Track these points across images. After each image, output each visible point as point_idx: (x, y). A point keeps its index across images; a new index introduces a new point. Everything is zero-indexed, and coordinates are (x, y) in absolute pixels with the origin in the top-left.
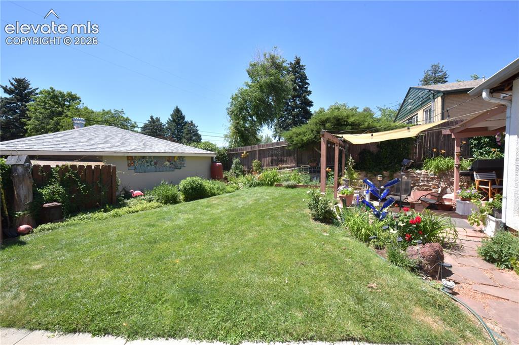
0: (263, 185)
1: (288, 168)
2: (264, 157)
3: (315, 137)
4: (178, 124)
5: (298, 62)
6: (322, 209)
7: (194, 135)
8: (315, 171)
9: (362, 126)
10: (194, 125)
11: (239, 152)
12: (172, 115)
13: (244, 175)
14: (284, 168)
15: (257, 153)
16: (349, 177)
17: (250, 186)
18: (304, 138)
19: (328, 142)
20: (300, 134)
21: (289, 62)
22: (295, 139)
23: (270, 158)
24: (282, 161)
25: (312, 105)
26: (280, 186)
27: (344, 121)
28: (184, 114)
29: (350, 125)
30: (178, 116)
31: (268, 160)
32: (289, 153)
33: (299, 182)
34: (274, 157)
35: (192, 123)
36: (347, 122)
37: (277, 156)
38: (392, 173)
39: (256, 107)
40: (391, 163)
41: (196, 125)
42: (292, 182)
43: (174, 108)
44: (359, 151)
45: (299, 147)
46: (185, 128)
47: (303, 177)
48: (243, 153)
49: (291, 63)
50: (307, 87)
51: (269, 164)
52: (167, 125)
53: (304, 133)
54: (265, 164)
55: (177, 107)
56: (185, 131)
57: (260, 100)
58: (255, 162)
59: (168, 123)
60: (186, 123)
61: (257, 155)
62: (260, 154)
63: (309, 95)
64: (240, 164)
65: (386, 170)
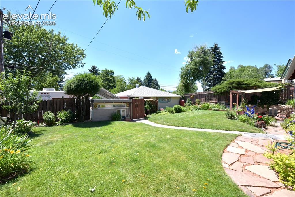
0: (202, 109)
1: (214, 103)
2: (202, 97)
3: (228, 90)
4: (149, 80)
5: (216, 46)
6: (230, 115)
7: (157, 86)
8: (227, 104)
9: (251, 85)
10: (156, 81)
11: (189, 95)
12: (146, 76)
13: (193, 105)
14: (212, 103)
15: (198, 96)
16: (243, 106)
17: (197, 110)
18: (222, 90)
19: (233, 93)
20: (220, 88)
21: (211, 47)
22: (218, 90)
23: (205, 98)
24: (211, 100)
25: (225, 69)
26: (211, 110)
27: (242, 83)
28: (151, 75)
29: (245, 85)
30: (149, 76)
31: (203, 99)
32: (214, 96)
33: (220, 109)
34: (207, 98)
35: (155, 80)
36: (243, 83)
37: (208, 97)
38: (269, 106)
39: (193, 73)
40: (268, 101)
41: (158, 81)
42: (216, 109)
43: (147, 73)
44: (251, 95)
45: (220, 94)
46: (152, 82)
47: (222, 107)
48: (191, 96)
49: (212, 47)
50: (222, 59)
51: (204, 101)
52: (144, 81)
53: (222, 88)
54: (202, 101)
55: (148, 72)
56: (152, 84)
57: (196, 69)
58: (197, 100)
59: (144, 80)
60: (152, 80)
61: (198, 97)
62: (199, 96)
63: (223, 63)
64: (190, 100)
65: (265, 104)
